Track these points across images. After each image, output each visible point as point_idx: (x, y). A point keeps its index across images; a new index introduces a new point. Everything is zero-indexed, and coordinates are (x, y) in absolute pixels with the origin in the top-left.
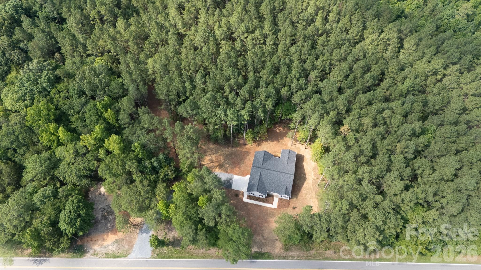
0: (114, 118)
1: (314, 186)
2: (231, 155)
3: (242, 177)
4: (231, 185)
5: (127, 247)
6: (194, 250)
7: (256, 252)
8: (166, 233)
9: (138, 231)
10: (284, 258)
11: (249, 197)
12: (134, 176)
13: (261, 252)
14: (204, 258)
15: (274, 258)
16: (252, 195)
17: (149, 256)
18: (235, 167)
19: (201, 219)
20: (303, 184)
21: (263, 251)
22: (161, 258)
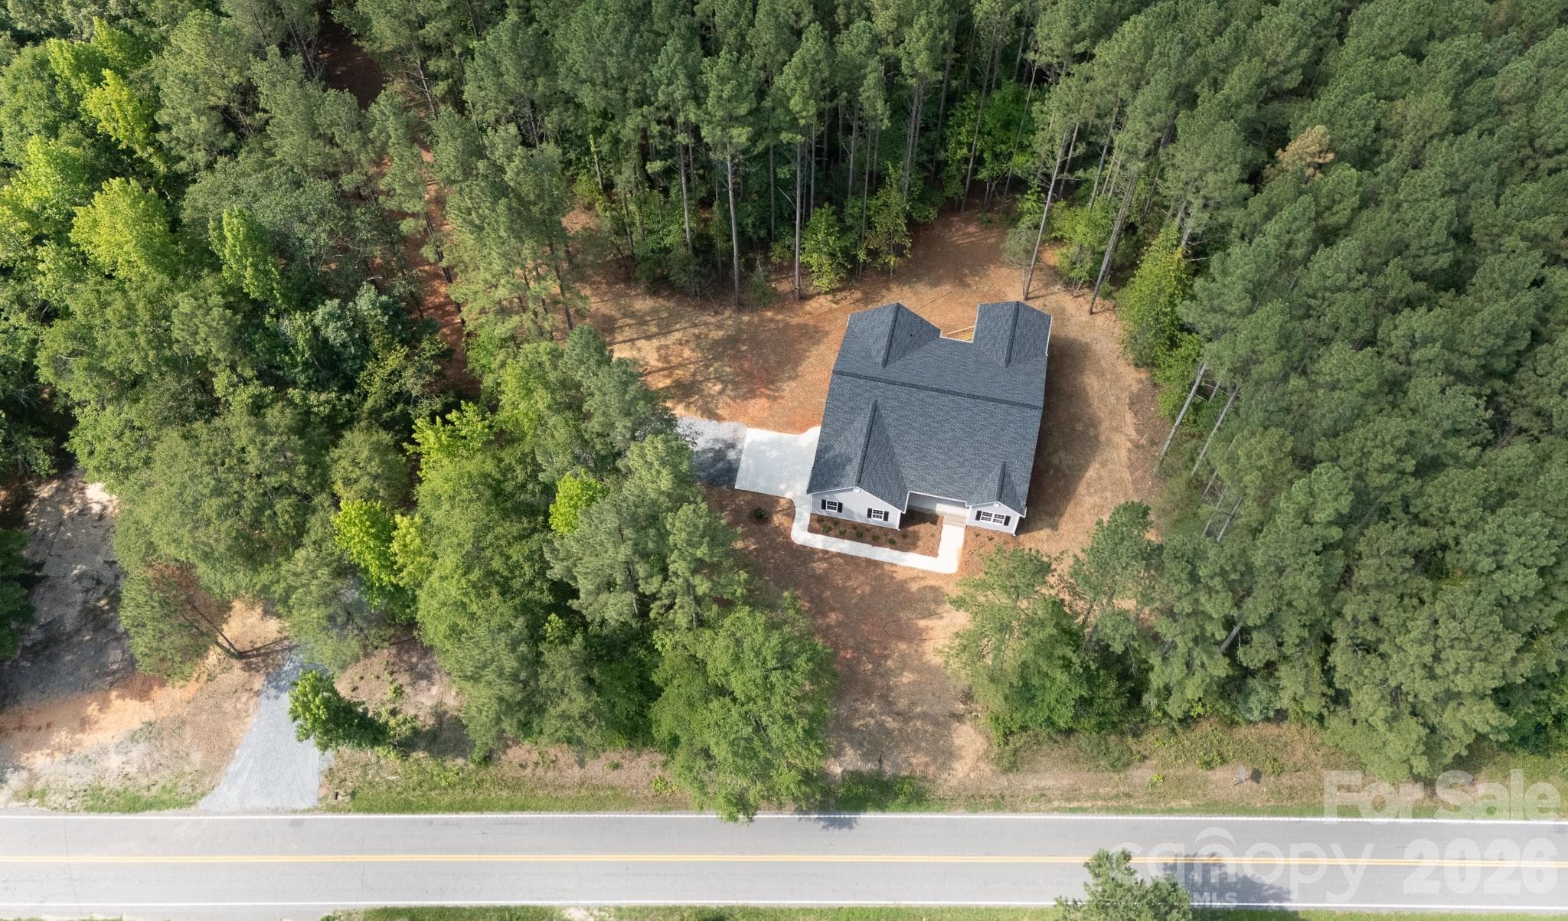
0: (138, 122)
1: (1139, 473)
2: (732, 341)
3: (786, 436)
4: (730, 472)
5: (197, 758)
6: (540, 771)
7: (856, 777)
8: (399, 692)
9: (258, 682)
10: (999, 803)
11: (822, 525)
12: (220, 383)
13: (880, 773)
14: (589, 809)
15: (944, 803)
16: (834, 513)
17: (310, 801)
18: (752, 394)
19: (565, 591)
20: (1084, 468)
21: (888, 769)
22: (369, 810)
